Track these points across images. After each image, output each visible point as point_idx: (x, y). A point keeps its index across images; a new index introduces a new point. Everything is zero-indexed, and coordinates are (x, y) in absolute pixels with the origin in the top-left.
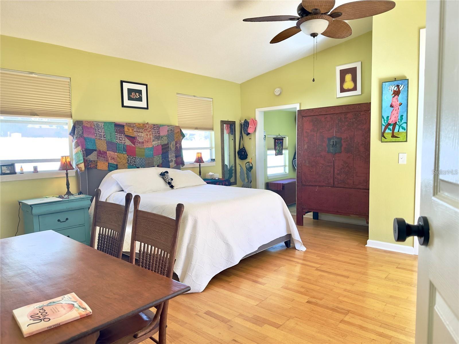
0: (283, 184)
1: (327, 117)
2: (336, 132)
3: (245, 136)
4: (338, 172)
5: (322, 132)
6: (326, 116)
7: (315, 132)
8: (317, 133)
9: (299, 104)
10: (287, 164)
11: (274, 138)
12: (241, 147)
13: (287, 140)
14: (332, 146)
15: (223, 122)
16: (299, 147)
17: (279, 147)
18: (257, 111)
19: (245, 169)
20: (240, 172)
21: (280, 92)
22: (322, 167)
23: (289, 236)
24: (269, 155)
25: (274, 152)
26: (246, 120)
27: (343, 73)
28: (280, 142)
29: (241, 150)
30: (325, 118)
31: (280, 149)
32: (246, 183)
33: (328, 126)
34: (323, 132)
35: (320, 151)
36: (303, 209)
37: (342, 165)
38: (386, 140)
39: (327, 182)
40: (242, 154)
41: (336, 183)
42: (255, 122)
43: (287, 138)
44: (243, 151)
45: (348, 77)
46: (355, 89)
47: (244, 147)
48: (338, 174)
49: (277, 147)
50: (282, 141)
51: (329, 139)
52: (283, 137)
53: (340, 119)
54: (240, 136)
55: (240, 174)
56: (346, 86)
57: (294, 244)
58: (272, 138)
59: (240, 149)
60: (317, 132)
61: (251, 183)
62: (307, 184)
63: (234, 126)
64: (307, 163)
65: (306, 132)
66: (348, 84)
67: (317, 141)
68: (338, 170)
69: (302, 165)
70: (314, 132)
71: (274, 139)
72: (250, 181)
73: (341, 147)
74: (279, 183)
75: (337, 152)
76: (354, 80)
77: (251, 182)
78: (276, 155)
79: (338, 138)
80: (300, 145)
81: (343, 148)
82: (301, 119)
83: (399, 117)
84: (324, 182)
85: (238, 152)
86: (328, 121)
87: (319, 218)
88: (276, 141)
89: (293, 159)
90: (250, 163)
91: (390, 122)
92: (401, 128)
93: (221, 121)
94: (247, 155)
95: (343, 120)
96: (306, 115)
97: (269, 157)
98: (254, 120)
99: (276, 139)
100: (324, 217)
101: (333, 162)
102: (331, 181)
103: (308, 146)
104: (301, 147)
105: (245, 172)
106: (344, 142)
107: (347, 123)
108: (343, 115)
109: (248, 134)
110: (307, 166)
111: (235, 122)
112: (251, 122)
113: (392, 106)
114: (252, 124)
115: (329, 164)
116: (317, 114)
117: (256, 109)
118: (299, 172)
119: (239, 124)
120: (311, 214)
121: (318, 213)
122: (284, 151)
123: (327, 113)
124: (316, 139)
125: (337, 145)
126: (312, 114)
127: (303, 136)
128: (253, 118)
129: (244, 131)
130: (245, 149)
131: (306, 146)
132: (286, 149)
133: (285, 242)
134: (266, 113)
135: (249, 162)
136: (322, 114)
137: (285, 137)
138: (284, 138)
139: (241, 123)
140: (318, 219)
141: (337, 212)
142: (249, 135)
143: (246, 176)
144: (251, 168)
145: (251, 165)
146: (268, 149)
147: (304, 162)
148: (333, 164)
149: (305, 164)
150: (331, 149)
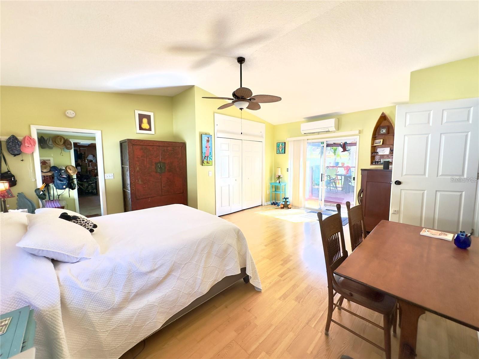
2: (161, 159)
3: (8, 156)
4: (164, 185)
6: (153, 147)
8: (147, 159)
9: (101, 131)
12: (4, 171)
14: (159, 168)
16: (132, 169)
18: (34, 127)
22: (153, 183)
26: (12, 135)
27: (141, 117)
33: (155, 154)
34: (152, 158)
35: (150, 172)
38: (205, 165)
40: (12, 180)
41: (163, 193)
42: (33, 141)
44: (13, 176)
46: (150, 129)
47: (9, 171)
48: (164, 187)
51: (157, 164)
53: (164, 150)
60: (147, 157)
62: (141, 197)
64: (140, 181)
65: (137, 157)
67: (148, 165)
69: (135, 184)
70: (144, 157)
75: (162, 172)
79: (163, 163)
81: (166, 170)
82: (132, 148)
83: (209, 154)
84: (154, 194)
86: (155, 151)
91: (206, 155)
92: (210, 159)
94: (16, 181)
96: (136, 144)
98: (32, 138)
101: (160, 179)
102: (160, 192)
106: (168, 165)
107: (168, 153)
108: (166, 148)
109: (17, 154)
110: (140, 184)
112: (28, 139)
113: (206, 147)
114: (29, 142)
115: (157, 181)
116: (146, 144)
117: (31, 125)
118: (133, 190)
123: (154, 145)
124: (147, 163)
125: (163, 168)
126: (142, 144)
127: (135, 161)
129: (11, 150)
131: (138, 168)
136: (150, 145)
142: (20, 156)
147: (137, 181)
148: (160, 181)
149: (138, 182)
150: (159, 170)
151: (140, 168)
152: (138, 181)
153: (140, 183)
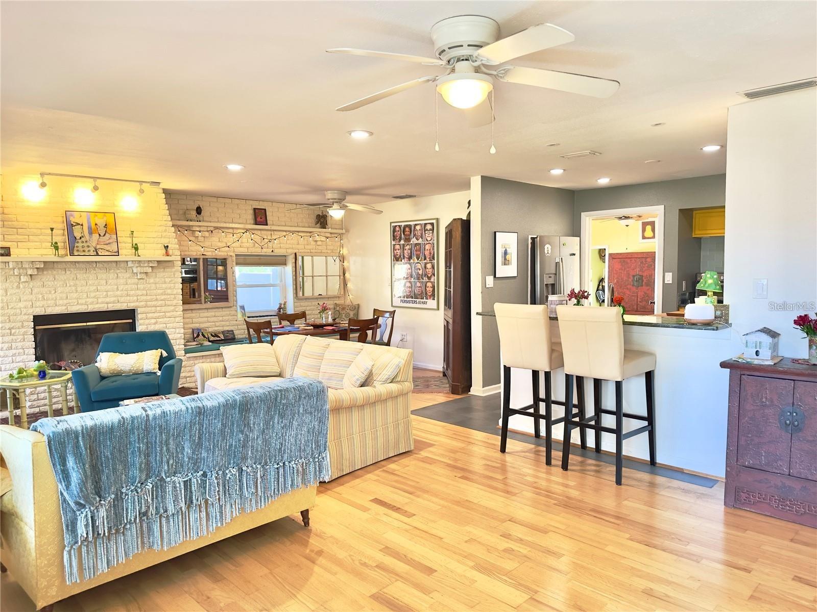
5: (628, 271)
6: (631, 259)
8: (624, 271)
14: (636, 281)
22: (628, 296)
27: (645, 225)
33: (633, 266)
35: (626, 285)
37: (643, 295)
39: (632, 308)
41: (639, 308)
45: (649, 228)
46: (653, 237)
48: (640, 302)
53: (642, 262)
56: (646, 235)
66: (649, 233)
67: (624, 277)
68: (640, 299)
70: (622, 270)
73: (643, 281)
76: (653, 230)
79: (640, 276)
81: (644, 283)
82: (611, 260)
86: (633, 263)
95: (644, 262)
101: (636, 293)
102: (635, 307)
103: (617, 281)
106: (645, 278)
107: (647, 265)
116: (624, 257)
123: (632, 257)
125: (640, 281)
127: (613, 273)
131: (615, 281)
150: (635, 283)
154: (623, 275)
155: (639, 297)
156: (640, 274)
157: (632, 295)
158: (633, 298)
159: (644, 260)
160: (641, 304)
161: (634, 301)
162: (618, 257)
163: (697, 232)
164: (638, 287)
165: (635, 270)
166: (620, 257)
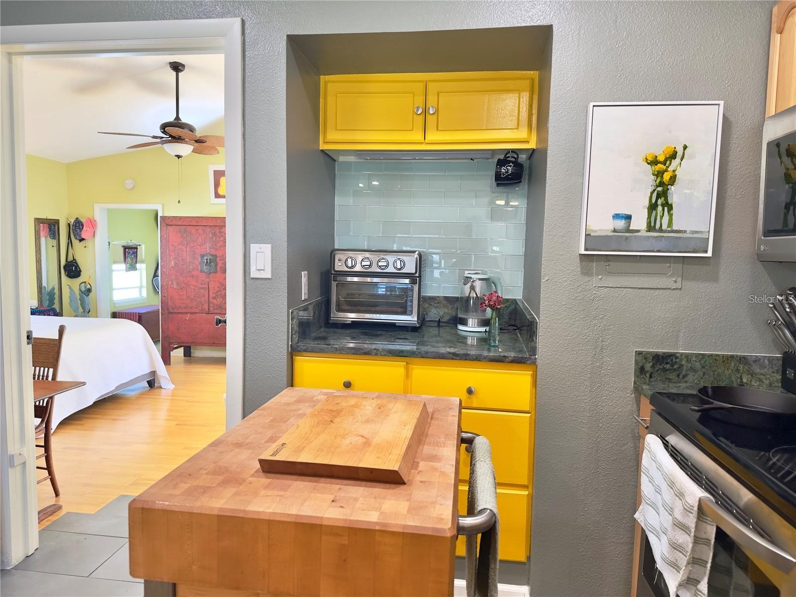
0: (139, 313)
1: (198, 229)
2: (210, 248)
3: (75, 242)
4: (214, 296)
5: (193, 246)
6: (197, 227)
7: (184, 246)
8: (186, 248)
9: (161, 205)
10: (144, 283)
11: (123, 246)
12: (70, 258)
13: (143, 249)
14: (206, 265)
15: (39, 221)
17: (132, 260)
18: (97, 208)
19: (77, 292)
20: (70, 297)
21: (132, 186)
22: (194, 289)
23: (153, 373)
24: (115, 271)
25: (123, 266)
26: (77, 218)
27: (217, 176)
28: (133, 252)
29: (70, 263)
30: (196, 230)
31: (132, 262)
32: (80, 313)
33: (200, 240)
34: (195, 247)
35: (191, 270)
36: (170, 343)
37: (218, 287)
39: (200, 308)
40: (72, 270)
41: (211, 309)
42: (93, 224)
43: (143, 246)
44: (74, 265)
47: (74, 259)
48: (214, 298)
49: (129, 260)
50: (136, 250)
51: (203, 256)
52: (137, 245)
53: (214, 233)
54: (68, 243)
55: (69, 300)
56: (221, 191)
57: (160, 383)
58: (121, 246)
59: (68, 262)
60: (187, 246)
61: (88, 313)
62: (175, 311)
63: (56, 226)
64: (175, 284)
65: (172, 245)
67: (188, 257)
68: (213, 293)
69: (167, 287)
70: (182, 245)
71: (122, 248)
72: (87, 310)
73: (216, 265)
74: (133, 313)
75: (211, 271)
77: (89, 311)
78: (127, 271)
79: (212, 255)
80: (164, 262)
81: (218, 268)
82: (165, 228)
84: (196, 308)
85: (64, 267)
86: (199, 235)
87: (192, 355)
88: (127, 250)
89: (154, 277)
90: (87, 283)
93: (35, 219)
94: (80, 271)
95: (218, 234)
96: (170, 223)
97: (115, 275)
98: (92, 220)
99: (126, 248)
100: (198, 353)
101: (207, 283)
102: (206, 306)
103: (176, 264)
104: (165, 264)
105: (78, 297)
106: (220, 260)
107: (222, 239)
108: (218, 229)
109: (82, 240)
111: (59, 220)
112: (87, 222)
114: (89, 225)
115: (203, 286)
116: (186, 224)
117: (95, 204)
118: (165, 297)
119: (65, 223)
120: (182, 349)
121: (190, 347)
122: (138, 266)
123: (199, 224)
124: (186, 255)
125: (212, 264)
127: (169, 250)
128: (90, 216)
129: (75, 235)
130: (76, 262)
131: (173, 263)
132: (142, 262)
133: (148, 382)
134: (110, 212)
135: (85, 282)
136: (192, 224)
137: (139, 245)
138: (138, 247)
139: (69, 222)
140: (190, 356)
141: (214, 343)
142: (84, 241)
143: (79, 302)
144: (89, 290)
145: (89, 287)
146: (115, 262)
147: (170, 283)
148: (207, 286)
149: (172, 286)
150: (205, 267)
151: (176, 262)
152: (173, 283)
153: (175, 287)
154: (185, 253)
155: (211, 290)
156: (212, 253)
157: (200, 286)
158: (202, 291)
159: (217, 230)
160: (215, 301)
161: (204, 296)
162: (174, 222)
163: (332, 135)
164: (210, 274)
165: (204, 246)
166: (179, 223)
